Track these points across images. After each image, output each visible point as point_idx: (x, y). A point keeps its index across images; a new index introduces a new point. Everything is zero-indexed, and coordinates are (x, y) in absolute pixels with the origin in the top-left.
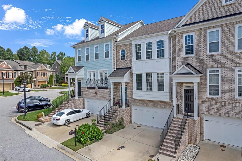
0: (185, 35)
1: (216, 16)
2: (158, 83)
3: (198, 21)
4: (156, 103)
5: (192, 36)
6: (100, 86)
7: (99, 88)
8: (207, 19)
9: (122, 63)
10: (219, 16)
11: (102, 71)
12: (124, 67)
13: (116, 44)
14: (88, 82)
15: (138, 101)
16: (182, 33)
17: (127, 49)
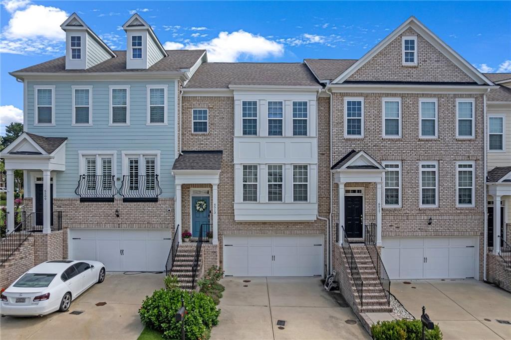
0: (347, 99)
1: (395, 79)
2: (294, 185)
3: (369, 79)
4: (282, 227)
5: (359, 103)
6: (128, 193)
7: (126, 200)
8: (382, 80)
9: (198, 140)
10: (399, 80)
11: (140, 155)
12: (202, 149)
13: (182, 92)
14: (84, 183)
15: (240, 227)
16: (343, 95)
17: (212, 108)
